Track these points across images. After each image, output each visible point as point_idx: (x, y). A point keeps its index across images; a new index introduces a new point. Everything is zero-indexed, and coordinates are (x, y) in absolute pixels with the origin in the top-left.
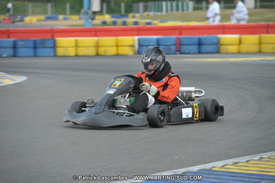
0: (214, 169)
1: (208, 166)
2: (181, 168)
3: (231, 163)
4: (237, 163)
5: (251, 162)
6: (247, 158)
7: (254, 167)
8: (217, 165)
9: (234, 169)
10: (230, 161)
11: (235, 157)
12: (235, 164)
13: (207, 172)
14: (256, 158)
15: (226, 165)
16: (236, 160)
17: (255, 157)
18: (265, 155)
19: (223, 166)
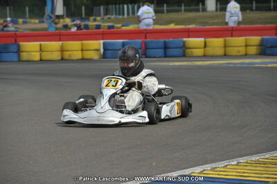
0: (193, 174)
1: (187, 172)
3: (209, 169)
4: (216, 168)
5: (228, 167)
6: (225, 163)
7: (232, 172)
8: (196, 171)
9: (213, 175)
10: (208, 167)
11: (214, 162)
12: (213, 169)
14: (233, 163)
15: (205, 170)
16: (214, 165)
17: (233, 161)
18: (242, 160)
19: (202, 171)
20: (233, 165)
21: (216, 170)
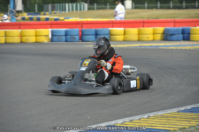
1: (112, 123)
2: (93, 125)
3: (128, 121)
4: (133, 120)
5: (142, 119)
6: (139, 117)
7: (144, 123)
8: (119, 122)
9: (130, 125)
10: (127, 119)
12: (131, 121)
14: (145, 117)
15: (125, 122)
16: (131, 118)
17: (145, 116)
18: (151, 115)
19: (123, 123)
20: (145, 118)
21: (133, 121)
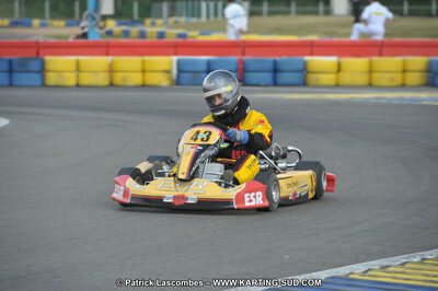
0: (351, 276)
1: (342, 271)
2: (299, 274)
3: (377, 267)
4: (388, 266)
5: (407, 266)
6: (401, 259)
7: (415, 274)
8: (356, 270)
9: (384, 277)
10: (375, 264)
11: (382, 257)
12: (384, 268)
13: (342, 282)
14: (415, 260)
15: (370, 270)
16: (384, 262)
17: (414, 257)
18: (429, 255)
19: (366, 272)
20: (415, 263)
21: (389, 269)
